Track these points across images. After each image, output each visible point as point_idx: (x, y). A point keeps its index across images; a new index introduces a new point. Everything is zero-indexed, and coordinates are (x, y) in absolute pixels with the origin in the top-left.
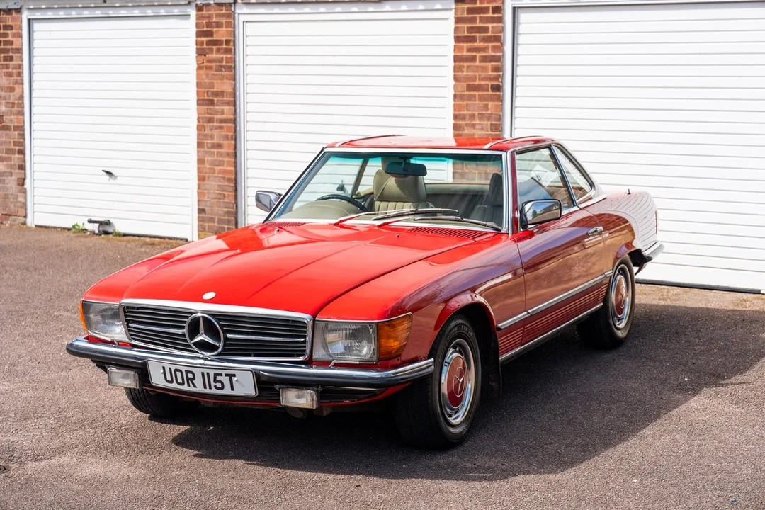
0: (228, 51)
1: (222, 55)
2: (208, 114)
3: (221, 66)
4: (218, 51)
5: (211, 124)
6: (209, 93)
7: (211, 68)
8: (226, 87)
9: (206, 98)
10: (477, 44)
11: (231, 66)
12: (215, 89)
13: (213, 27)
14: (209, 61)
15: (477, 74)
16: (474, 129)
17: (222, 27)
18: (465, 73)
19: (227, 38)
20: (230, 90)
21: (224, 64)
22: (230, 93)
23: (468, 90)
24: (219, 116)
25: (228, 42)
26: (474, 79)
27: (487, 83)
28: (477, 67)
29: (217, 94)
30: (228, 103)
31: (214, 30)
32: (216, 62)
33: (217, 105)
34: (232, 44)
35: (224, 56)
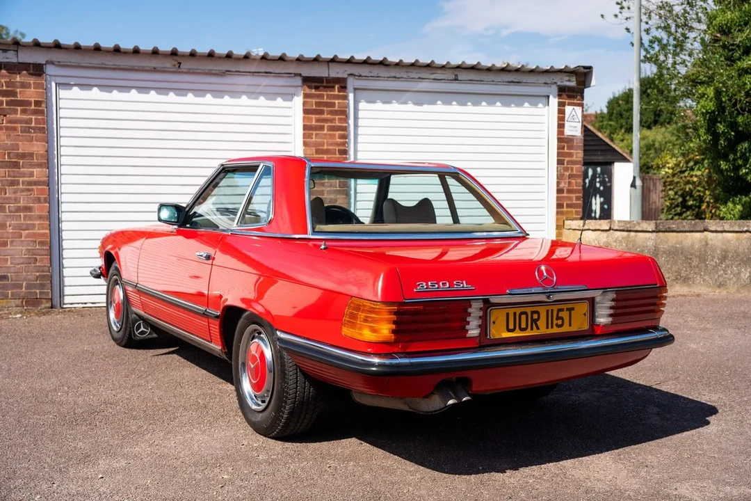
0: (35, 112)
1: (30, 117)
2: (9, 176)
3: (29, 127)
4: (24, 112)
5: (15, 187)
6: (11, 155)
7: (15, 129)
8: (37, 148)
9: (7, 160)
10: (325, 116)
11: (44, 128)
12: (20, 151)
13: (17, 88)
14: (10, 122)
15: (325, 141)
16: (323, 186)
17: (30, 87)
18: (314, 139)
19: (36, 99)
20: (42, 151)
21: (33, 125)
22: (42, 156)
23: (316, 153)
24: (26, 179)
25: (38, 103)
26: (323, 144)
27: (334, 148)
28: (325, 134)
29: (23, 156)
30: (40, 165)
31: (18, 90)
32: (21, 123)
33: (23, 168)
34: (44, 105)
35: (33, 117)
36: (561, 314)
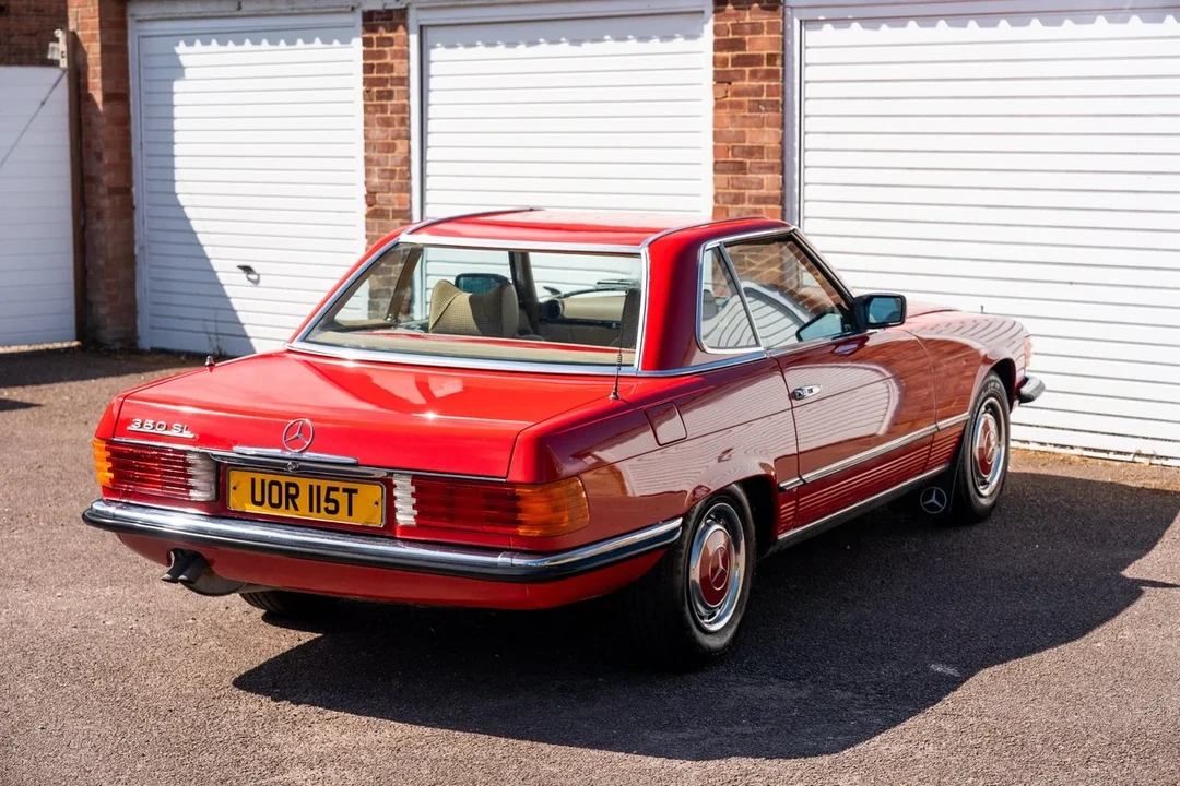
0: (771, 75)
1: (761, 83)
2: (733, 187)
3: (759, 102)
4: (754, 74)
5: (740, 206)
6: (736, 150)
7: (739, 106)
8: (768, 138)
9: (731, 159)
11: (777, 102)
12: (747, 144)
13: (747, 34)
14: (736, 93)
17: (761, 32)
19: (770, 52)
20: (775, 144)
21: (764, 98)
22: (774, 150)
24: (753, 192)
25: (771, 58)
29: (750, 152)
30: (770, 169)
31: (747, 38)
32: (749, 96)
33: (751, 172)
34: (779, 62)
35: (765, 84)
36: (333, 495)
